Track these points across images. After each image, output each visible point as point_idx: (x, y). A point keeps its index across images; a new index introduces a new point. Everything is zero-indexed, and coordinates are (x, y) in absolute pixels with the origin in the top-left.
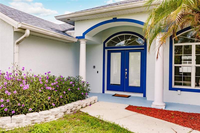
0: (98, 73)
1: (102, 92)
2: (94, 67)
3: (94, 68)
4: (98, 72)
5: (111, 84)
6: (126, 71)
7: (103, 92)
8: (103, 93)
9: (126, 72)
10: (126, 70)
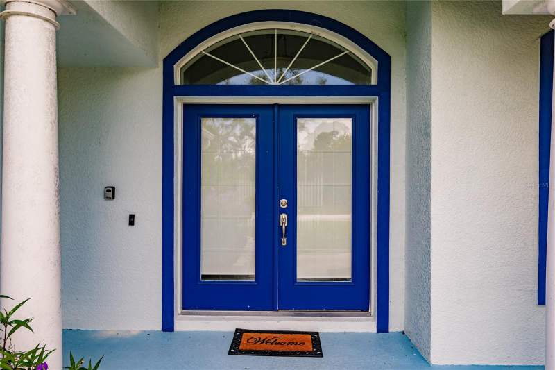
0: (132, 223)
1: (158, 326)
2: (110, 193)
3: (106, 198)
4: (132, 217)
5: (205, 277)
6: (284, 211)
7: (168, 325)
8: (164, 329)
9: (284, 216)
10: (284, 203)
